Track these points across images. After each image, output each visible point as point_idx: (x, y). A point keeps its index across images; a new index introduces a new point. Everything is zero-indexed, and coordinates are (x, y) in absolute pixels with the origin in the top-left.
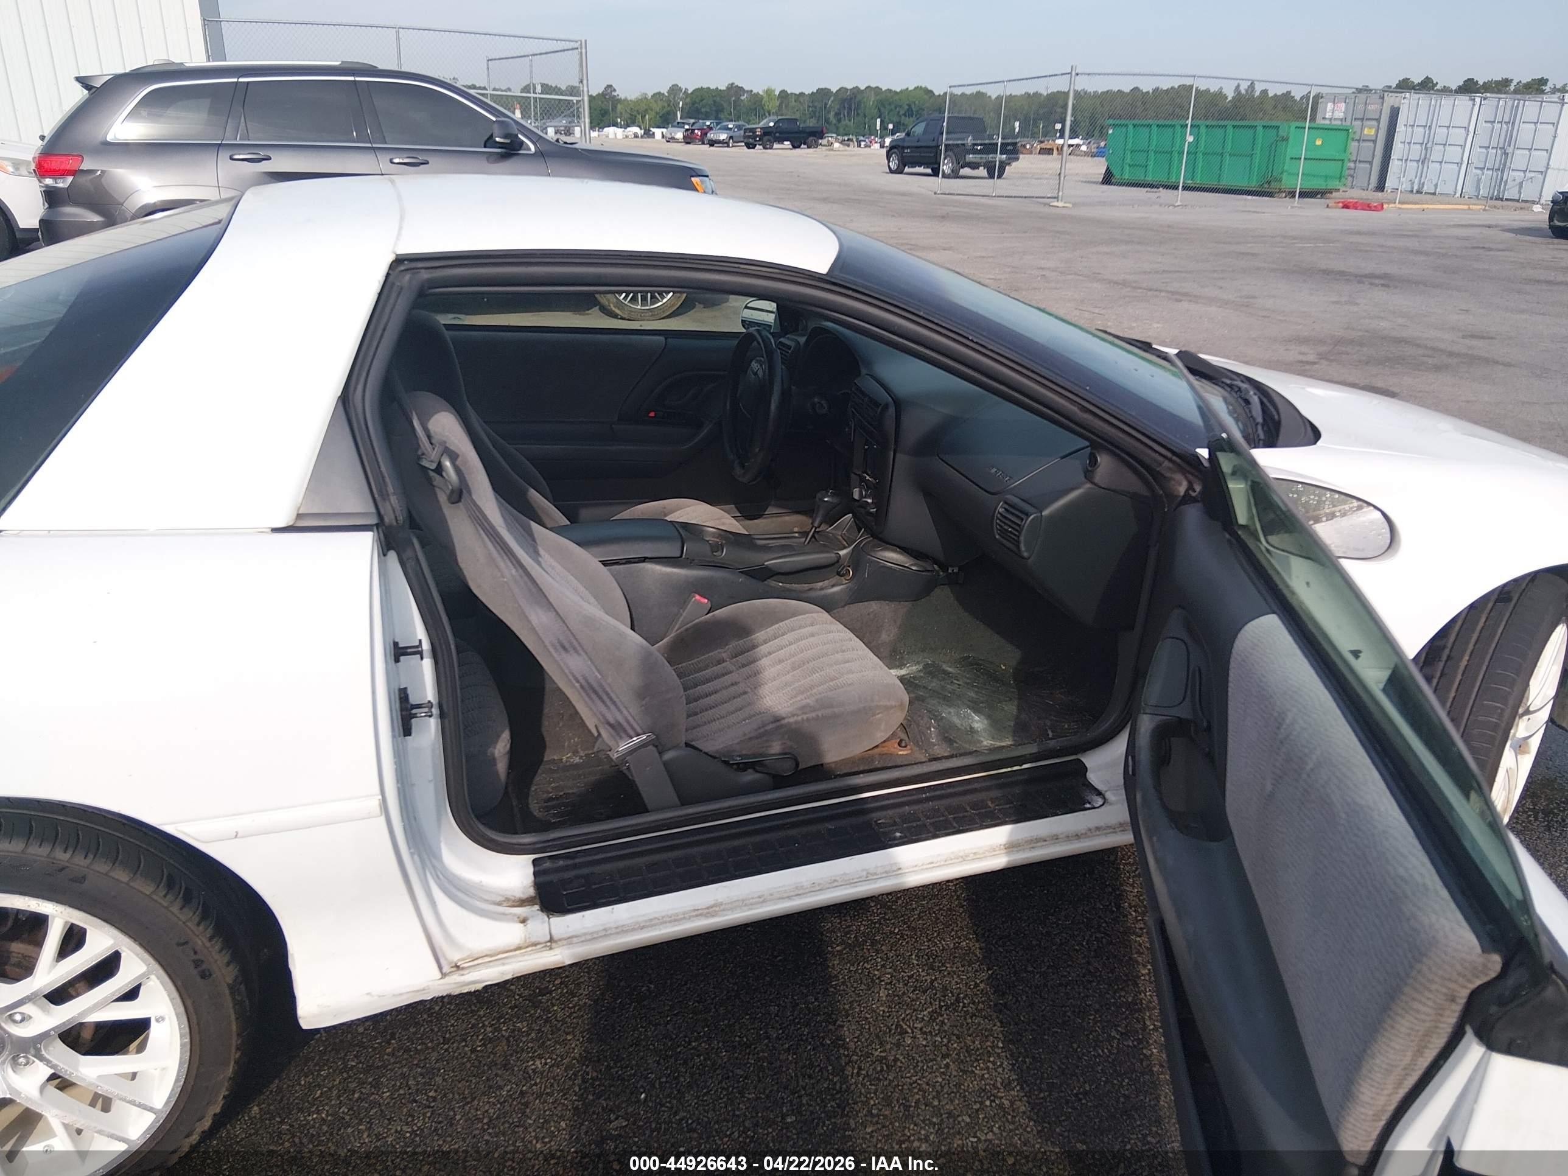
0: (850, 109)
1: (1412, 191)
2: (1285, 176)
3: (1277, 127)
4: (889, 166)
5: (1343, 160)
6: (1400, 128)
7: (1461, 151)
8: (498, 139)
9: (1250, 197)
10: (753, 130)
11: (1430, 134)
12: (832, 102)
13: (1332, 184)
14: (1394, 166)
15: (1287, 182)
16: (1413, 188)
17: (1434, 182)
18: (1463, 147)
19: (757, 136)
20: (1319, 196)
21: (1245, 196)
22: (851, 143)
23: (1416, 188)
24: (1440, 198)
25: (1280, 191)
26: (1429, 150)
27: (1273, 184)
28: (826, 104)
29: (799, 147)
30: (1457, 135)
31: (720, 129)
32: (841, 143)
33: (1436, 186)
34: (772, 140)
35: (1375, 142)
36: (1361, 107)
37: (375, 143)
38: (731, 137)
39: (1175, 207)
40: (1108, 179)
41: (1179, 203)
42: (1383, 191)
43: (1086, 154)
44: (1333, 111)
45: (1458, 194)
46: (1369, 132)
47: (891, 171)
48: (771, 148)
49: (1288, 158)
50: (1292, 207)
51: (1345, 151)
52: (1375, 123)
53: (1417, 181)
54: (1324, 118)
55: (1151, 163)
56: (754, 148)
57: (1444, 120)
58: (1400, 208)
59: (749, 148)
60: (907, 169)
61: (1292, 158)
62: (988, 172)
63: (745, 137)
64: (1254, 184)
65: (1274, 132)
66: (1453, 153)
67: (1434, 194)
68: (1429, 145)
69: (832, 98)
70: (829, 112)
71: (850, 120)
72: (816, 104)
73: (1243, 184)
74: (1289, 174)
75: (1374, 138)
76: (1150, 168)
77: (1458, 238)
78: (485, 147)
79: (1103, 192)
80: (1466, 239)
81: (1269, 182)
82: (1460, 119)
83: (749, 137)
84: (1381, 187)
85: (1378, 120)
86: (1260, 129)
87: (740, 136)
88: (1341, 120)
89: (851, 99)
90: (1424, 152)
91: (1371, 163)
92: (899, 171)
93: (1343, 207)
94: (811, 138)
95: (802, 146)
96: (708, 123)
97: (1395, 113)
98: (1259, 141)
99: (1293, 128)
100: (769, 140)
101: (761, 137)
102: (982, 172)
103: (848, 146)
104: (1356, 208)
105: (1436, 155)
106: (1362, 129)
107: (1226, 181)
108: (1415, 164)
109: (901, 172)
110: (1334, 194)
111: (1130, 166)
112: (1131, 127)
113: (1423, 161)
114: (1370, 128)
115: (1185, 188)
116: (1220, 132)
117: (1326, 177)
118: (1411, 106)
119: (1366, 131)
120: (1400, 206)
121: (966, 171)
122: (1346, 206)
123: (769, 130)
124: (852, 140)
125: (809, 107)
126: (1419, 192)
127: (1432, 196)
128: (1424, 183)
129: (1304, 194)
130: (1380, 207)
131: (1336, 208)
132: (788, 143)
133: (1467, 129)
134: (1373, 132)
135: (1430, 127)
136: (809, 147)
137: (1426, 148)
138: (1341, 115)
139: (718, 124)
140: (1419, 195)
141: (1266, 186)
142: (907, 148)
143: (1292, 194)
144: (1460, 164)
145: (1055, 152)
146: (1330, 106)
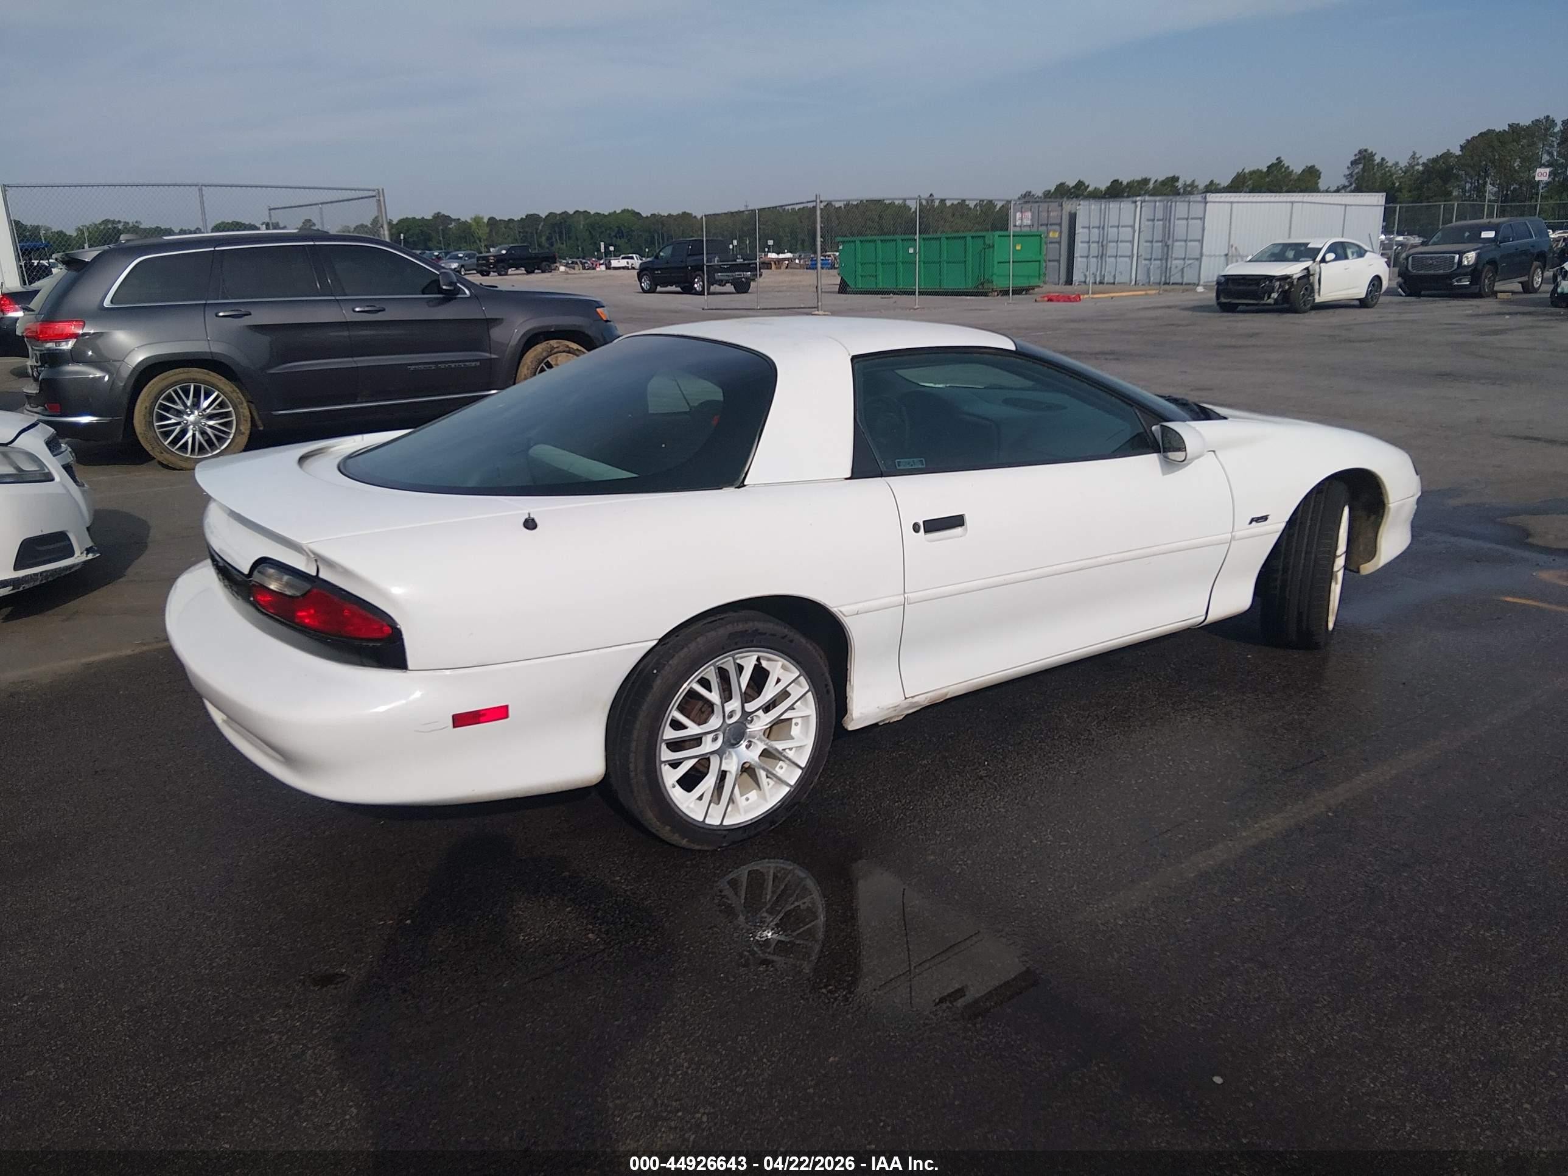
0: (561, 233)
1: (1095, 283)
2: (995, 278)
3: (984, 237)
4: (641, 286)
5: (1040, 261)
6: (1079, 230)
7: (1131, 246)
8: (444, 287)
9: (968, 297)
10: (486, 258)
11: (1103, 233)
12: (543, 227)
13: (1034, 282)
14: (1079, 263)
15: (999, 283)
16: (1096, 280)
17: (1113, 274)
18: (1132, 242)
19: (491, 264)
20: (1024, 293)
21: (964, 297)
22: (576, 266)
23: (1098, 280)
24: (1119, 287)
25: (993, 291)
26: (1105, 247)
27: (986, 286)
28: (537, 229)
29: (533, 272)
30: (1125, 234)
31: (450, 258)
32: (566, 266)
33: (1114, 277)
34: (506, 267)
35: (1059, 243)
36: (1045, 214)
37: (337, 296)
38: (463, 266)
39: (915, 309)
40: (843, 288)
41: (917, 306)
42: (1072, 284)
43: (801, 267)
44: (1022, 219)
45: (1133, 282)
46: (1054, 235)
47: (644, 291)
48: (506, 274)
49: (995, 263)
50: (1008, 304)
51: (1040, 254)
52: (1057, 227)
53: (1098, 273)
54: (1015, 226)
55: (880, 272)
56: (488, 275)
57: (1114, 221)
58: (1092, 298)
59: (483, 275)
60: (659, 289)
61: (999, 263)
62: (735, 287)
63: (478, 265)
64: (970, 286)
65: (981, 241)
66: (1124, 247)
67: (1114, 283)
68: (1105, 242)
69: (542, 224)
70: (541, 237)
71: (563, 244)
72: (527, 229)
73: (962, 287)
74: (998, 276)
75: (1058, 240)
76: (880, 277)
77: (1152, 319)
78: (423, 294)
79: (845, 300)
80: (1156, 318)
81: (982, 284)
82: (1127, 219)
83: (483, 265)
84: (1069, 281)
85: (1060, 224)
86: (969, 239)
87: (473, 264)
88: (1030, 226)
89: (561, 223)
90: (1101, 249)
91: (1059, 261)
92: (652, 291)
93: (1048, 301)
94: (544, 263)
95: (536, 271)
96: (436, 254)
97: (1073, 218)
98: (970, 251)
99: (996, 236)
100: (503, 267)
101: (495, 265)
102: (729, 288)
103: (574, 268)
104: (1059, 301)
105: (1111, 249)
106: (1048, 233)
107: (947, 285)
108: (1095, 259)
109: (654, 292)
110: (1036, 290)
111: (862, 276)
112: (858, 243)
113: (1102, 256)
114: (1055, 231)
115: (921, 293)
116: (935, 244)
117: (1028, 277)
118: (1086, 212)
119: (1051, 235)
120: (1091, 296)
121: (715, 288)
122: (1050, 300)
123: (503, 257)
124: (577, 263)
125: (520, 232)
126: (1101, 283)
127: (1112, 286)
128: (1104, 275)
129: (1017, 291)
130: (1077, 299)
131: (1042, 301)
132: (523, 269)
133: (1133, 227)
134: (1057, 235)
135: (1103, 228)
136: (543, 272)
137: (1102, 246)
138: (1029, 222)
139: (447, 254)
140: (1101, 285)
141: (980, 287)
142: (657, 269)
143: (1005, 293)
144: (1132, 257)
145: (773, 266)
146: (1018, 215)
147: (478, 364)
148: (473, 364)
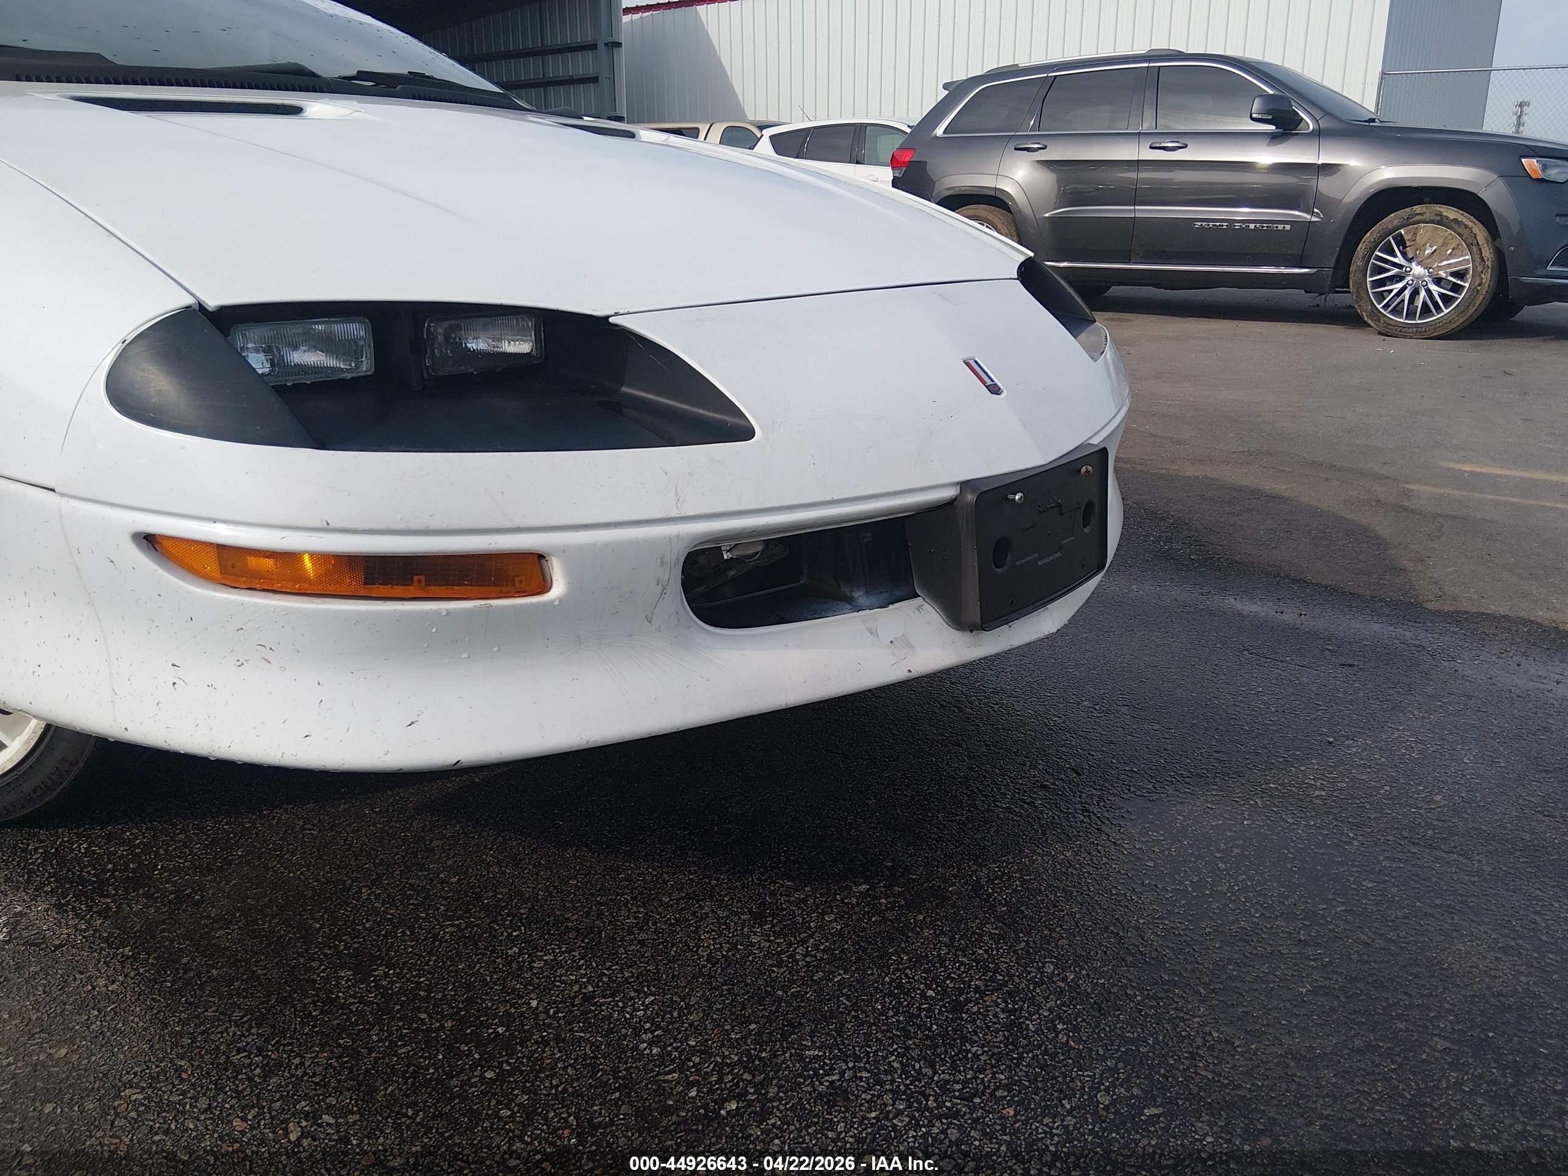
147: (1288, 227)
148: (1280, 227)
